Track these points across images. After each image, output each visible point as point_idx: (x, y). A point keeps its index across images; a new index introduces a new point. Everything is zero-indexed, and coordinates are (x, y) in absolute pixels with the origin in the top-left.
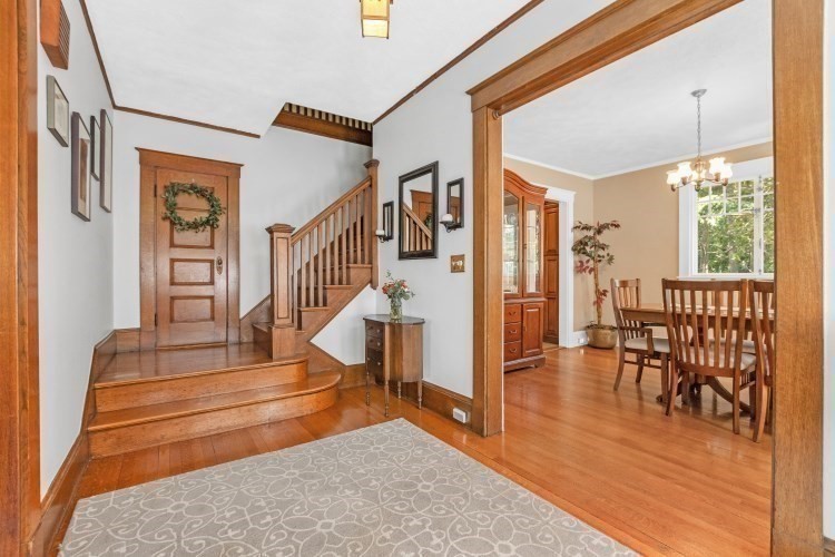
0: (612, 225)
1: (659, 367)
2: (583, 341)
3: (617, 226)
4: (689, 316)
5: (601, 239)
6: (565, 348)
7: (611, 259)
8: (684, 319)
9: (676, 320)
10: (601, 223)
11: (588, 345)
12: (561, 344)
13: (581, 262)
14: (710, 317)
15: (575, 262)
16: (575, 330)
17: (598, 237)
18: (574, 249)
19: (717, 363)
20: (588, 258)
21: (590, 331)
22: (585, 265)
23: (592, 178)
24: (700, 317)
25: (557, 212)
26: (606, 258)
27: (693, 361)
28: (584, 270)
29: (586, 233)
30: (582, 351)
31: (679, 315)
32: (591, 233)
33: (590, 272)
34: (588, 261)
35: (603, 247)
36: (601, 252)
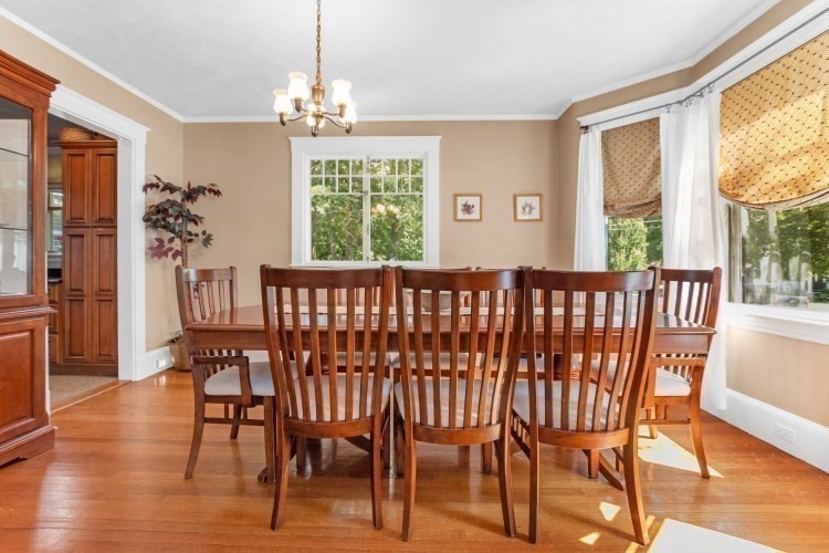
0: (210, 190)
1: (260, 423)
2: (164, 364)
3: (217, 193)
4: (305, 334)
5: (193, 208)
6: (129, 383)
7: (207, 240)
8: (299, 339)
9: (285, 340)
10: (194, 185)
11: (172, 368)
12: (122, 376)
13: (158, 240)
14: (338, 333)
15: (148, 240)
16: (148, 350)
17: (188, 205)
18: (146, 219)
19: (349, 414)
20: (172, 235)
21: (176, 346)
22: (167, 246)
23: (182, 119)
24: (323, 334)
25: (114, 155)
26: (201, 237)
27: (313, 417)
28: (166, 254)
29: (167, 195)
30: (163, 380)
31: (290, 333)
32: (177, 197)
33: (174, 257)
34: (171, 240)
35: (195, 220)
36: (191, 227)
